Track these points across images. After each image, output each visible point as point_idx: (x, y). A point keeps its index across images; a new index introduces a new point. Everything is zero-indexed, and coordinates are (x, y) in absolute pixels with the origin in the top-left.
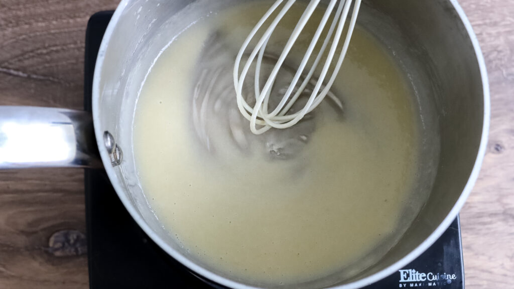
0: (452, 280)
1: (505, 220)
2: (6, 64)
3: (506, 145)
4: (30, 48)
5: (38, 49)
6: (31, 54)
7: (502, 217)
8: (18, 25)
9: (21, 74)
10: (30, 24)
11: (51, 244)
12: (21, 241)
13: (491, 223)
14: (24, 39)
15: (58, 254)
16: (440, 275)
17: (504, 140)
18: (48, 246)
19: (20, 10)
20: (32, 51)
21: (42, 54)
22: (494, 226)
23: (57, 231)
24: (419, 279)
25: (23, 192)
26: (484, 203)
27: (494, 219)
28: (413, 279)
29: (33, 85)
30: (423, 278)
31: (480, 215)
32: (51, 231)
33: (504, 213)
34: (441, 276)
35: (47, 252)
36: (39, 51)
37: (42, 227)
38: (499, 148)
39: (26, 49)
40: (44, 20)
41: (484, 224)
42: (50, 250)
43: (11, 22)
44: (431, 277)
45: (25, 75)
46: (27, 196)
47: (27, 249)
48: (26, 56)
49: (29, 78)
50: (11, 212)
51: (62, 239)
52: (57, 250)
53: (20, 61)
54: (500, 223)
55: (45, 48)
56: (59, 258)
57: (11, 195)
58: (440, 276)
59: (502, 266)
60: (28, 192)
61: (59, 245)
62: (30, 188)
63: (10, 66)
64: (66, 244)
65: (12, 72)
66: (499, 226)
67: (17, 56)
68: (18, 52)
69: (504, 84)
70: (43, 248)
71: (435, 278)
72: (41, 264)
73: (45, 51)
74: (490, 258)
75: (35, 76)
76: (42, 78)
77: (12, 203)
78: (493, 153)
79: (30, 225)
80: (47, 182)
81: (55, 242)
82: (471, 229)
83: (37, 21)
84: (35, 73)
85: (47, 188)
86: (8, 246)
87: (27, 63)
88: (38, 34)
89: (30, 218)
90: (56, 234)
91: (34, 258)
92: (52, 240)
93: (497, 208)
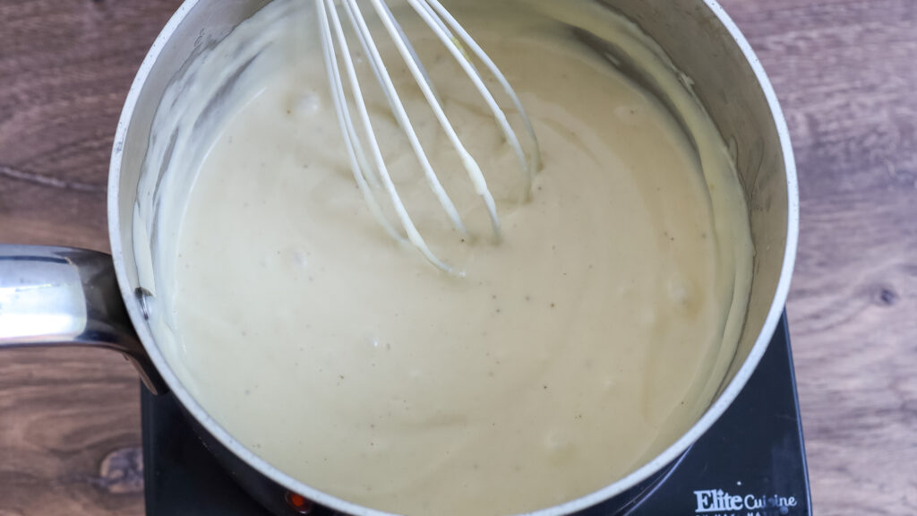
0: (790, 507)
1: (904, 421)
2: (29, 166)
3: (900, 292)
4: (70, 139)
5: (85, 140)
6: (73, 149)
7: (899, 415)
8: (50, 100)
9: (54, 182)
10: (70, 99)
11: (104, 472)
12: (51, 467)
13: (880, 426)
14: (60, 125)
15: (116, 489)
16: (767, 499)
17: (897, 283)
18: (97, 475)
19: (53, 75)
20: (74, 144)
21: (91, 149)
22: (886, 430)
23: (115, 449)
24: (730, 506)
25: (55, 382)
26: (866, 391)
27: (885, 419)
28: (719, 506)
29: (75, 201)
30: (738, 504)
31: (859, 413)
32: (104, 449)
33: (903, 408)
34: (770, 500)
35: (96, 486)
36: (87, 144)
37: (88, 442)
38: (888, 297)
39: (63, 140)
40: (96, 92)
41: (868, 427)
42: (102, 483)
43: (38, 97)
44: (751, 502)
45: (62, 184)
46: (63, 390)
47: (60, 480)
48: (64, 152)
49: (68, 189)
50: (34, 417)
51: (124, 463)
52: (114, 482)
53: (53, 160)
54: (895, 426)
55: (96, 138)
56: (118, 496)
57: (34, 389)
58: (767, 502)
59: (904, 501)
60: (65, 382)
61: (118, 474)
62: (67, 375)
63: (38, 170)
64: (131, 472)
65: (41, 179)
66: (895, 431)
67: (47, 153)
68: (49, 146)
69: (891, 189)
70: (90, 480)
71: (758, 504)
72: (85, 506)
73: (96, 144)
74: (881, 487)
75: (77, 186)
76: (89, 188)
77: (37, 402)
78: (878, 304)
79: (68, 438)
80: (99, 365)
81: (112, 469)
82: (847, 437)
83: (83, 94)
84: (78, 180)
85: (99, 375)
86: (29, 476)
87: (64, 164)
88: (84, 115)
89: (68, 427)
90: (114, 455)
91: (73, 497)
92: (106, 465)
93: (890, 399)
